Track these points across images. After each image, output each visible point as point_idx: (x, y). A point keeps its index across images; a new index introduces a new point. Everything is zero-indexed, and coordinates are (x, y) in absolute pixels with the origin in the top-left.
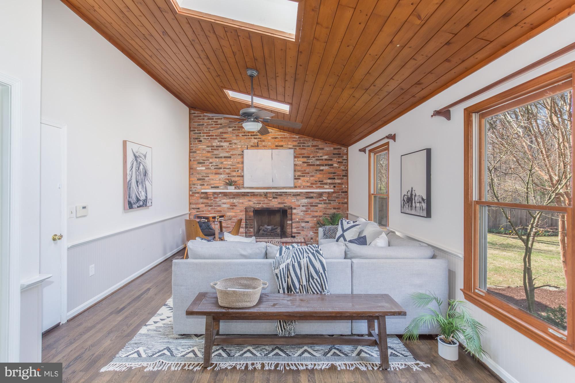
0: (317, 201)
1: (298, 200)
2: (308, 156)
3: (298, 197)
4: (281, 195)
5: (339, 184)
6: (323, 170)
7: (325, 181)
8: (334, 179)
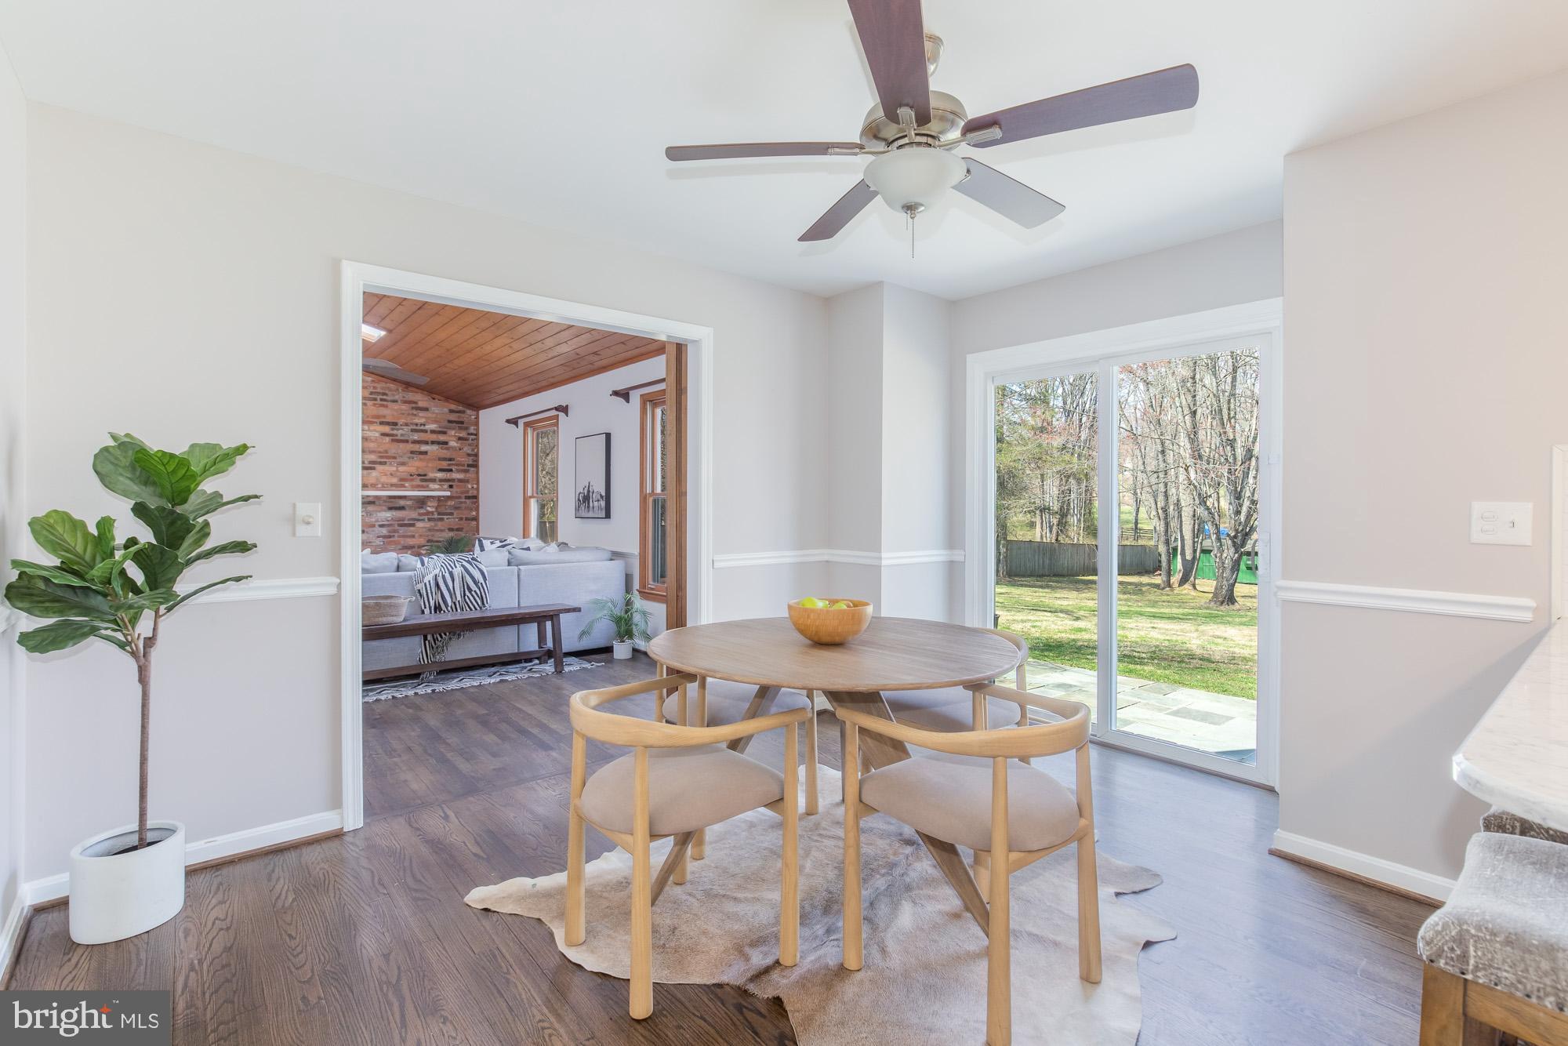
0: (414, 515)
2: (393, 423)
5: (460, 481)
6: (426, 453)
7: (431, 475)
8: (451, 470)
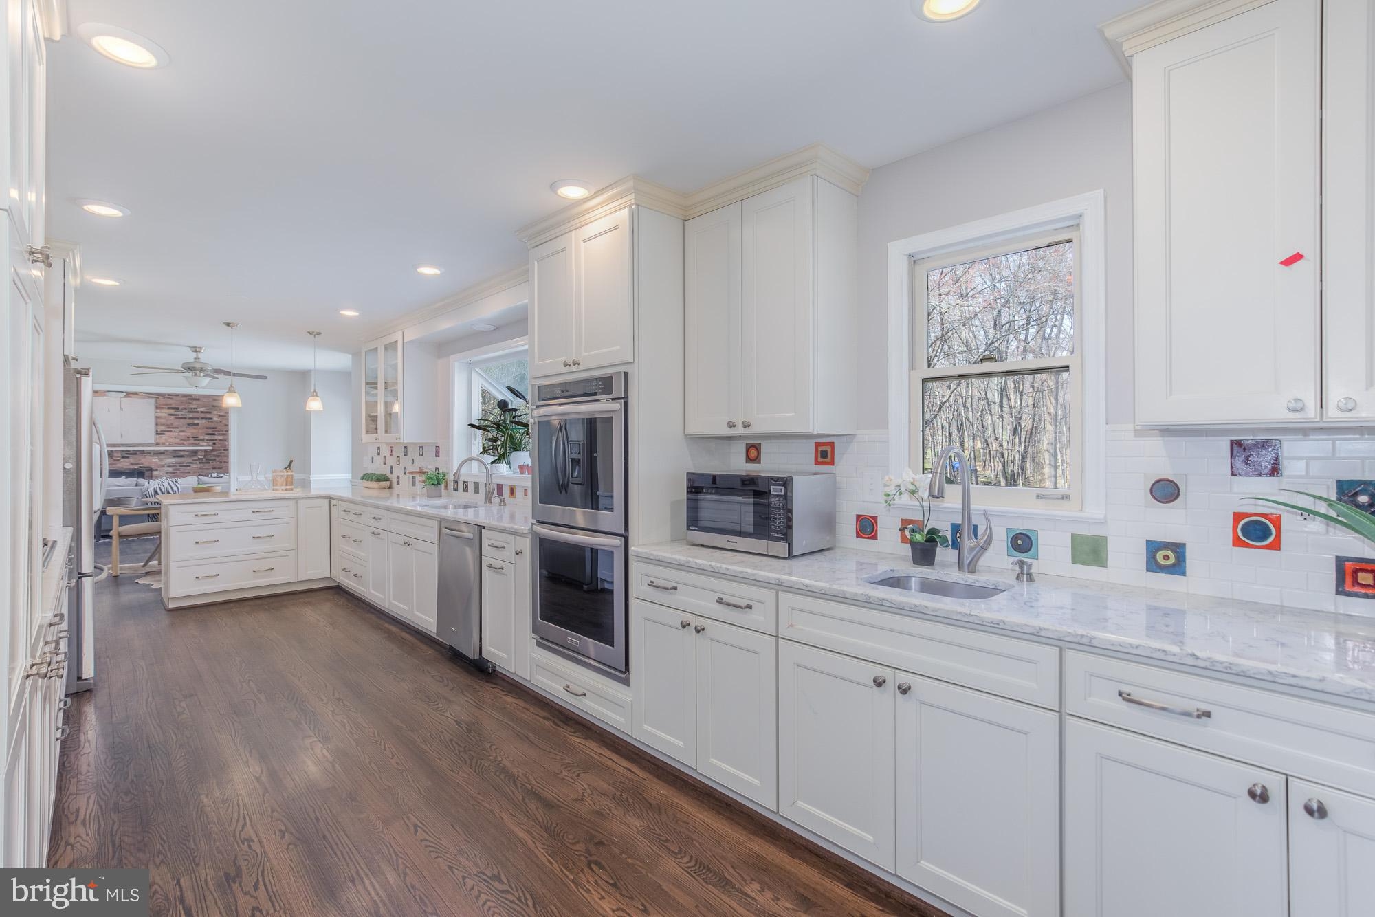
0: (190, 460)
1: (161, 460)
2: (176, 407)
3: (162, 456)
4: (136, 454)
5: (220, 440)
6: (198, 424)
7: (201, 437)
8: (214, 434)
